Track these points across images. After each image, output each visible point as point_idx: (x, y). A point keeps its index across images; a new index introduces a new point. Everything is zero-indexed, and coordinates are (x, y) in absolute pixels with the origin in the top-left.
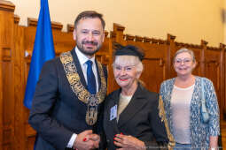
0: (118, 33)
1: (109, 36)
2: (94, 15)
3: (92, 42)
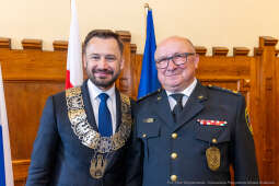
0: (266, 49)
1: (251, 54)
2: (107, 34)
3: (105, 70)
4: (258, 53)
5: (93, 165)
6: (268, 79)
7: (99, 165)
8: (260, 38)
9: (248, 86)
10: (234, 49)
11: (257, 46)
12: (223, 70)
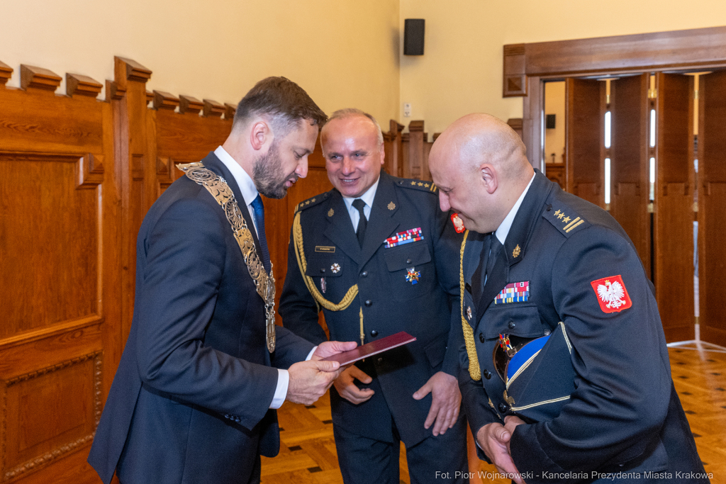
1: (102, 96)
6: (136, 156)
10: (69, 77)
11: (112, 78)
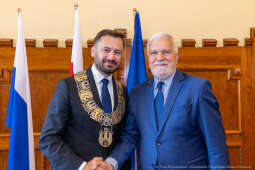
4: (249, 43)
5: (101, 135)
7: (106, 136)
8: (251, 30)
9: (238, 74)
12: (212, 60)
